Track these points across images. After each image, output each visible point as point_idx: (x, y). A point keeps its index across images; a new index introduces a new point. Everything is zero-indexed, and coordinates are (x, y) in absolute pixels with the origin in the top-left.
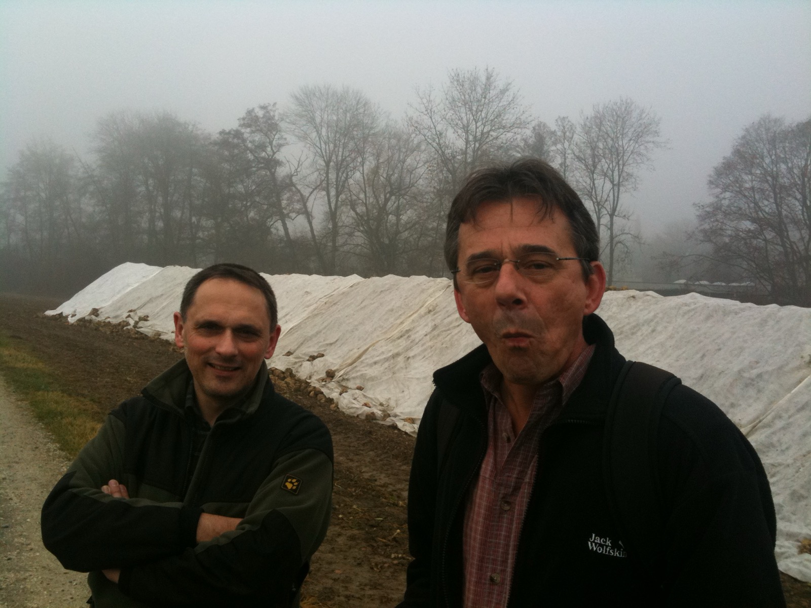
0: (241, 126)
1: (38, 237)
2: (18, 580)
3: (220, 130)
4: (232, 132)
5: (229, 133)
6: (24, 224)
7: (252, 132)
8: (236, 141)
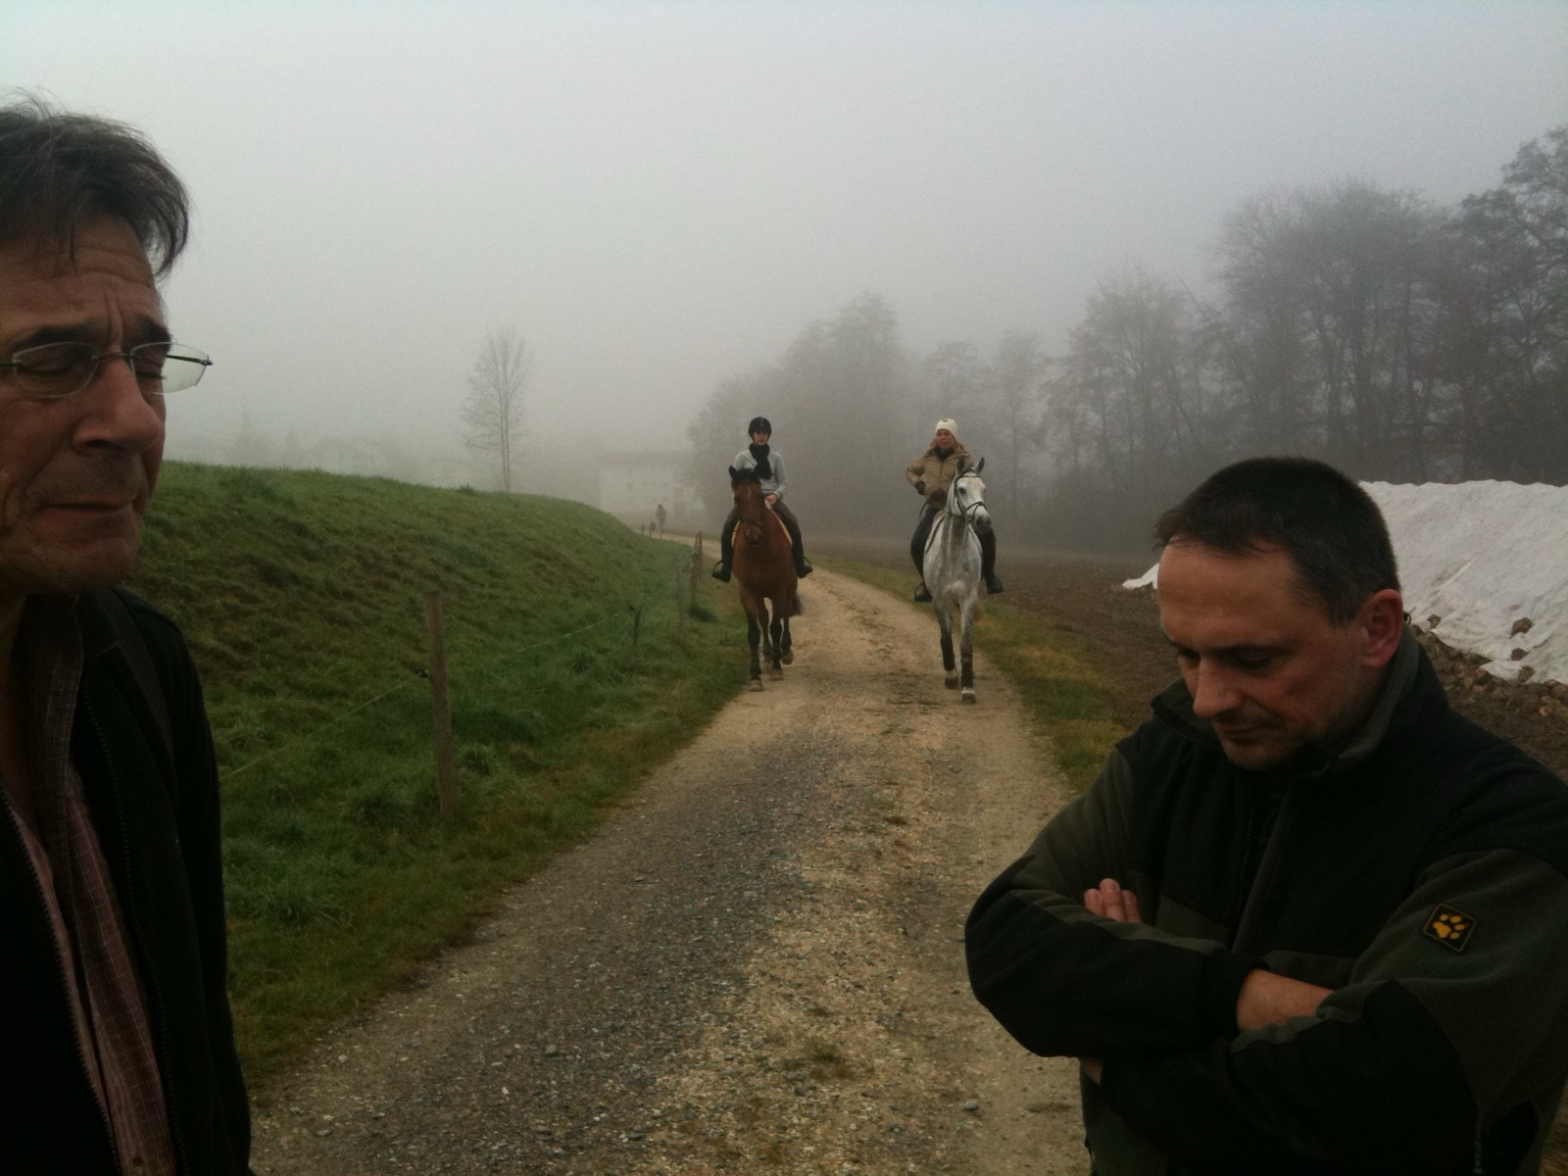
0: (1507, 181)
1: (1126, 449)
2: (962, 1028)
3: (1465, 195)
4: (1490, 198)
5: (1484, 200)
6: (1101, 427)
7: (1536, 189)
8: (1499, 214)
